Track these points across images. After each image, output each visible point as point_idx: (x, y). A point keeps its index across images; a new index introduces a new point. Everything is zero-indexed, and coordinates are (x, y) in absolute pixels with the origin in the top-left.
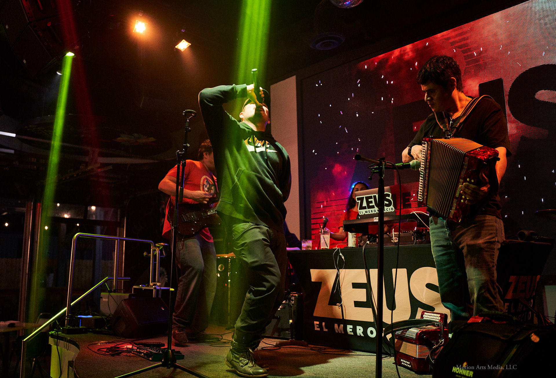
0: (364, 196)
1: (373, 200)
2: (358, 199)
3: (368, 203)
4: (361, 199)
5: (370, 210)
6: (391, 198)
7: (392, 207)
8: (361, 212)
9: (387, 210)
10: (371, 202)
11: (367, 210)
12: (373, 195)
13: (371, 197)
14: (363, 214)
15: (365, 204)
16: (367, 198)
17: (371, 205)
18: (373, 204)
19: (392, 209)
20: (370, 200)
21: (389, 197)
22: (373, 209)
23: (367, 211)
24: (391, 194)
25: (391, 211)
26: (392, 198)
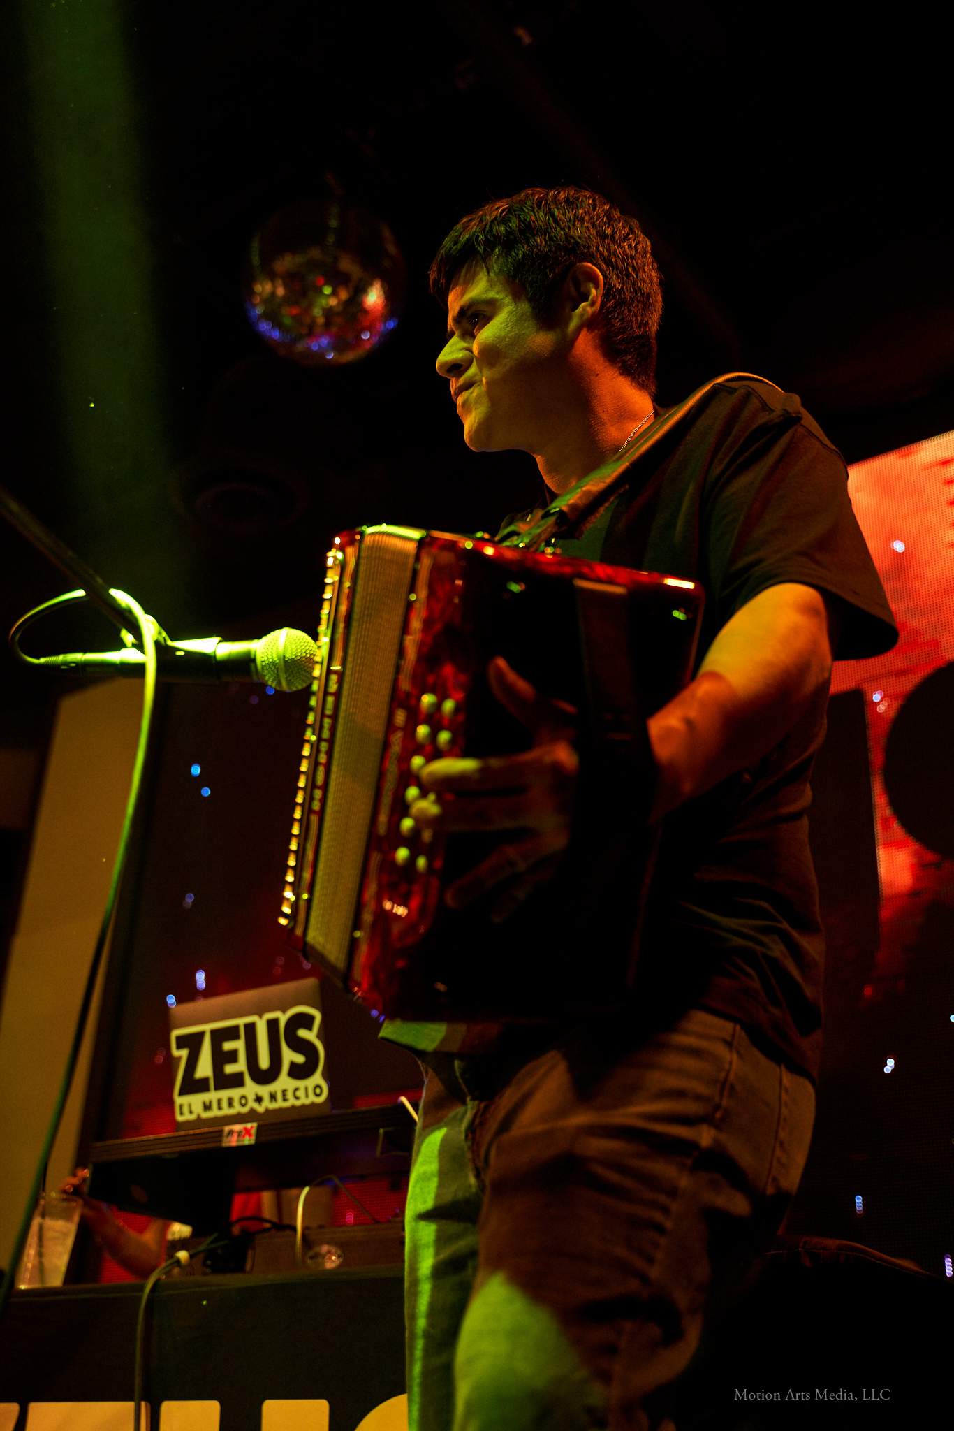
0: (207, 1028)
1: (239, 1045)
2: (182, 1042)
3: (222, 1058)
4: (192, 1043)
5: (224, 1094)
6: (318, 1036)
7: (317, 1078)
8: (186, 1110)
9: (298, 1094)
10: (232, 1057)
11: (212, 1096)
12: (241, 1022)
13: (232, 1033)
14: (193, 1117)
15: (204, 1068)
16: (219, 1037)
17: (230, 1069)
18: (240, 1066)
19: (318, 1091)
20: (228, 1046)
21: (310, 1028)
22: (235, 1093)
23: (210, 1102)
24: (317, 1015)
25: (312, 1098)
26: (324, 1035)
